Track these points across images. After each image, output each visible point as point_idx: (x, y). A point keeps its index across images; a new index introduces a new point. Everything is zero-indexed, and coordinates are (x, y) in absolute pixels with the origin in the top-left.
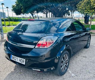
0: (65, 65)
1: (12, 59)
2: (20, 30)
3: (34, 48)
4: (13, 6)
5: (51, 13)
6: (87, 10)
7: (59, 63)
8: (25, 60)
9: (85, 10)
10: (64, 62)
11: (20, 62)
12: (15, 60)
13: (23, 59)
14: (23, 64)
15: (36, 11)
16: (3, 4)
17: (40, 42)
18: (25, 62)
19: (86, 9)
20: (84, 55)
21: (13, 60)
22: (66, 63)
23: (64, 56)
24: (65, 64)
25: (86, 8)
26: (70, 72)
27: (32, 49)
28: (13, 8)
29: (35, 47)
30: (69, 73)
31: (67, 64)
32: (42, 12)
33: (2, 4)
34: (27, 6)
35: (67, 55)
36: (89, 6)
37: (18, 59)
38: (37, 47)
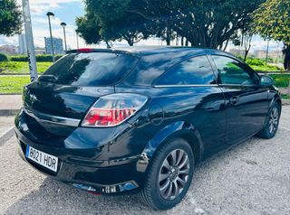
0: (175, 181)
1: (29, 157)
2: (50, 78)
3: (80, 125)
4: (79, 21)
5: (185, 39)
6: (281, 27)
7: (153, 173)
8: (57, 159)
9: (274, 29)
10: (173, 170)
11: (45, 165)
12: (34, 160)
13: (53, 157)
14: (53, 169)
15: (141, 34)
16: (52, 14)
17: (94, 110)
18: (56, 165)
19: (276, 24)
20: (252, 158)
21: (32, 158)
22: (181, 176)
23: (173, 153)
24: (177, 178)
25: (277, 20)
26: (193, 201)
27: (75, 128)
28: (78, 25)
29: (81, 122)
30: (189, 204)
31: (186, 178)
32: (158, 36)
33: (49, 14)
34: (112, 19)
35: (182, 151)
36: (285, 16)
37: (42, 158)
38: (86, 123)
